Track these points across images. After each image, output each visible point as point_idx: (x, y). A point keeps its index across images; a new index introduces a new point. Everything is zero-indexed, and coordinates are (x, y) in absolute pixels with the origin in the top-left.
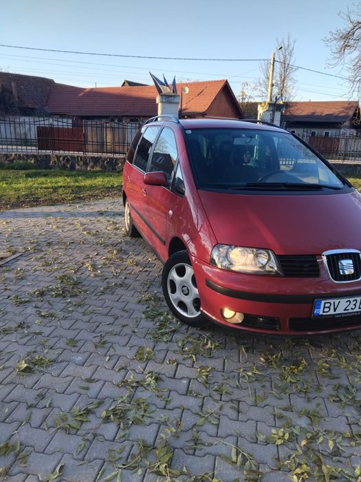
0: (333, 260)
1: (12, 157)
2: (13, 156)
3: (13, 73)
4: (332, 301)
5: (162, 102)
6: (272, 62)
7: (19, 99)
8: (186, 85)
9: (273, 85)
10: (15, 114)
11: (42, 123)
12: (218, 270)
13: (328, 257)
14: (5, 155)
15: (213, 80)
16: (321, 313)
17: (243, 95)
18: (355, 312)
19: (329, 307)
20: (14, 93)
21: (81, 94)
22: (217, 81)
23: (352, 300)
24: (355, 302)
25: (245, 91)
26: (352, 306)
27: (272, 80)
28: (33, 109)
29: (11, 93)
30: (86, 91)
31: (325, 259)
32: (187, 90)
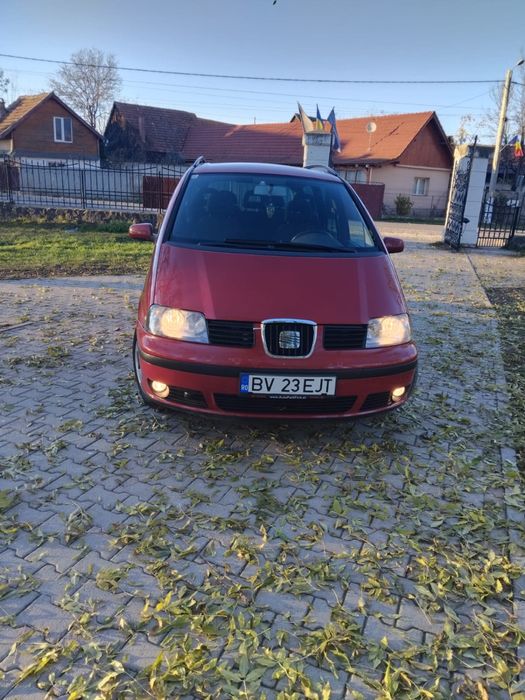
0: (273, 331)
1: (109, 217)
2: (111, 214)
3: (143, 104)
4: (263, 378)
5: (307, 144)
6: (507, 84)
7: (146, 139)
8: (373, 119)
9: (506, 120)
10: (139, 160)
11: (148, 171)
12: (153, 337)
13: (267, 325)
14: (100, 213)
15: (415, 112)
16: (250, 390)
17: (462, 135)
18: (299, 395)
19: (260, 384)
20: (141, 131)
21: (228, 135)
22: (420, 114)
23: (291, 378)
24: (296, 382)
25: (465, 128)
26: (292, 386)
27: (506, 111)
28: (164, 154)
29: (137, 131)
30: (235, 129)
31: (262, 327)
32: (374, 127)
